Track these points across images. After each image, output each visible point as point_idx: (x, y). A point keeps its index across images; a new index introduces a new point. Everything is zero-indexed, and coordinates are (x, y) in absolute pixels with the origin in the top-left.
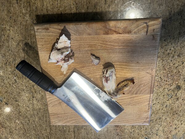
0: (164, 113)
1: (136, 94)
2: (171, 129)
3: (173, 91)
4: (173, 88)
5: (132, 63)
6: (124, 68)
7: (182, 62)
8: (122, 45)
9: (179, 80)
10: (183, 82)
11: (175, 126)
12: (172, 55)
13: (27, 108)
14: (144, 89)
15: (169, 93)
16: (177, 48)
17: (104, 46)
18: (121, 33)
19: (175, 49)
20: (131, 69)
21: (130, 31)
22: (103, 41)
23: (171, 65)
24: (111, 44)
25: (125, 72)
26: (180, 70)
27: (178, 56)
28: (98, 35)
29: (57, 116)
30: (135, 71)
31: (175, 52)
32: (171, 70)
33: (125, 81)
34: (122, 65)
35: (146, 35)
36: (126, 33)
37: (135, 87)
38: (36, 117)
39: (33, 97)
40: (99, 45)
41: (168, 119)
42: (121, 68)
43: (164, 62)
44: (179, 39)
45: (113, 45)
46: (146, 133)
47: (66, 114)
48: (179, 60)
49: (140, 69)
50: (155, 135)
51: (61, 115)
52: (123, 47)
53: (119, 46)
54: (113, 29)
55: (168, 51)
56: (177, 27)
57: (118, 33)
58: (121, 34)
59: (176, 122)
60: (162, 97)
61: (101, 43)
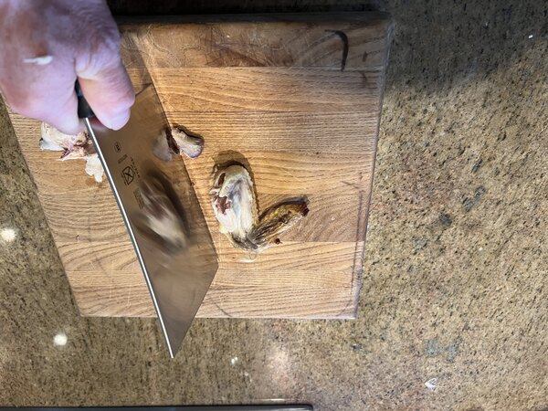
0: (403, 286)
1: (316, 239)
2: (421, 325)
3: (431, 229)
4: (430, 221)
5: (301, 155)
6: (279, 169)
7: (460, 148)
8: (268, 102)
9: (449, 199)
10: (459, 205)
11: (433, 320)
12: (429, 129)
13: (12, 268)
14: (340, 227)
15: (419, 234)
16: (445, 108)
17: (213, 100)
18: (262, 62)
19: (439, 110)
20: (299, 171)
21: (291, 57)
22: (208, 87)
23: (428, 156)
24: (234, 96)
25: (281, 179)
26: (451, 172)
27: (447, 131)
28: (191, 67)
29: (94, 294)
30: (311, 179)
31: (438, 120)
32: (426, 171)
33: (282, 207)
34: (272, 160)
35: (342, 71)
36: (278, 62)
37: (313, 223)
38: (40, 290)
39: (24, 239)
40: (196, 99)
41: (414, 301)
42: (270, 167)
43: (404, 147)
44: (451, 81)
45: (241, 101)
46: (353, 335)
47: (120, 291)
48: (450, 143)
49: (324, 173)
50: (378, 340)
51: (105, 292)
52: (272, 106)
53: (260, 104)
54: (237, 49)
55: (419, 116)
56: (447, 41)
57: (254, 62)
58: (263, 65)
59: (436, 308)
60: (396, 245)
61: (202, 93)
